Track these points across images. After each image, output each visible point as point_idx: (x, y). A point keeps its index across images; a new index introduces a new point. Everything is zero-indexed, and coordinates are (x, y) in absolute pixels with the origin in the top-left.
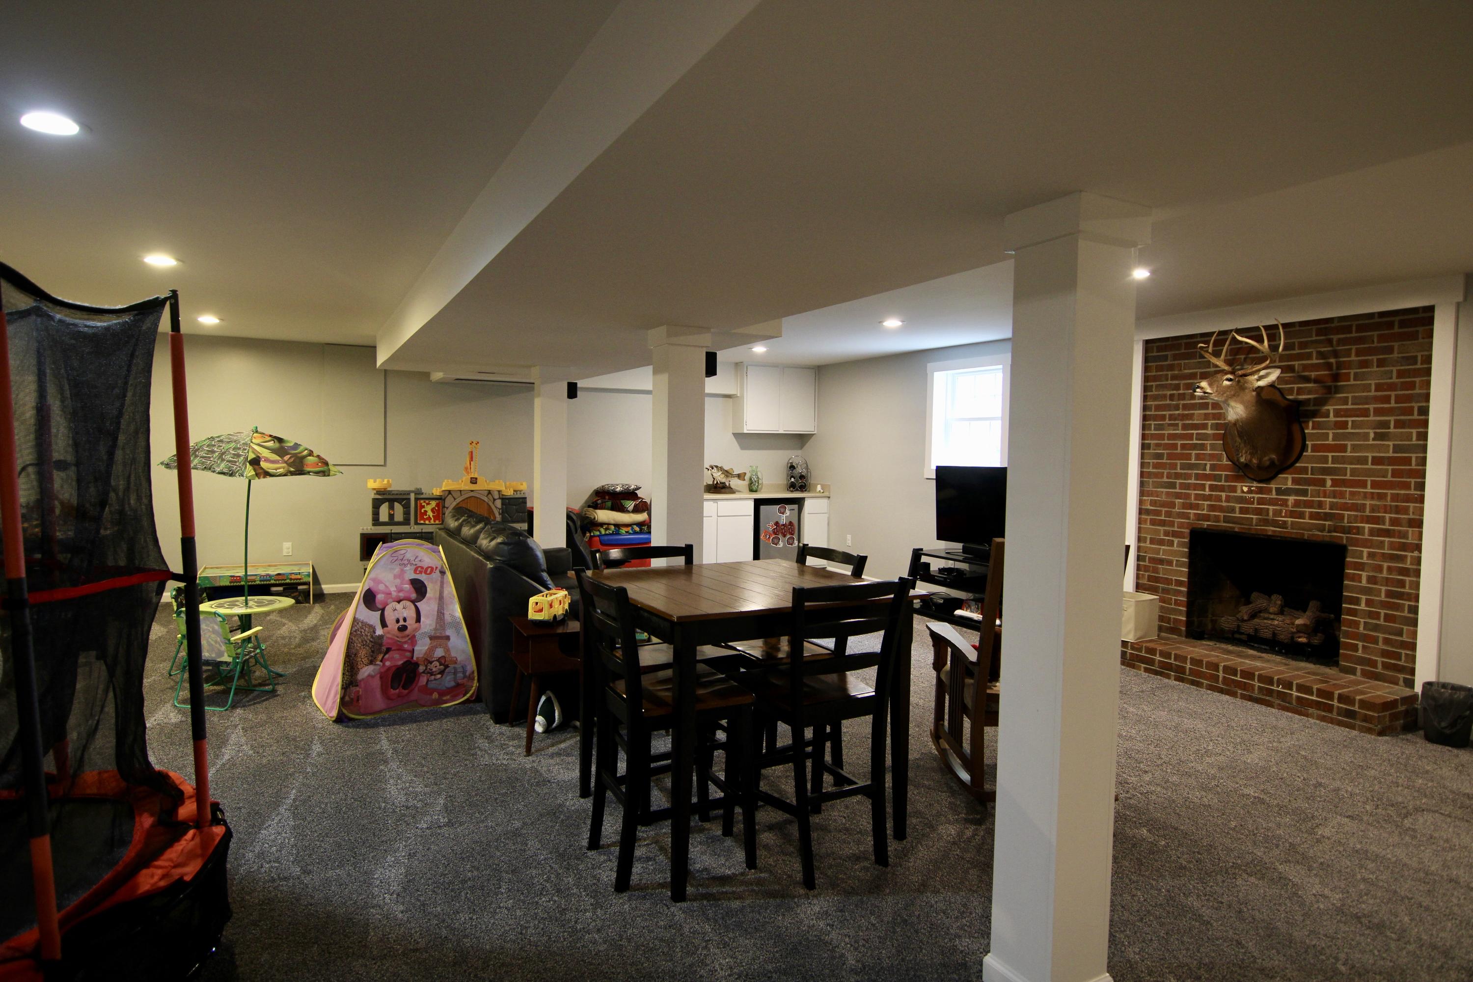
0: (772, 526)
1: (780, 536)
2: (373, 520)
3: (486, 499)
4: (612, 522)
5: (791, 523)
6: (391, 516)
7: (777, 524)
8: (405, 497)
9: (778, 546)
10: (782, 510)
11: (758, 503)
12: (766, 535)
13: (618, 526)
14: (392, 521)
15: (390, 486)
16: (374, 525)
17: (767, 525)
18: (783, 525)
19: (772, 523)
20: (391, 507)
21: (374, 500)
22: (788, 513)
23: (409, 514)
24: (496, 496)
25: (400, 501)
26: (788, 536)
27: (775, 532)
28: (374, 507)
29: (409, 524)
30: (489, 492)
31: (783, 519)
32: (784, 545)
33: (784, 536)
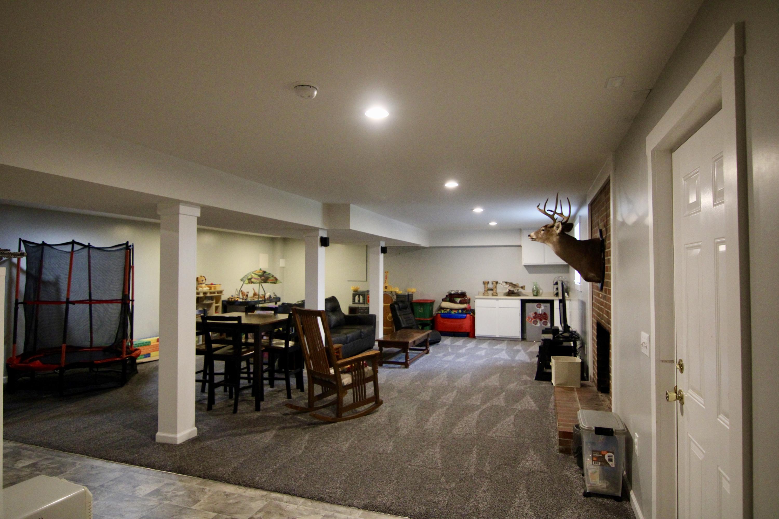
0: (533, 314)
1: (538, 320)
2: (353, 301)
3: (390, 295)
4: (449, 308)
5: (545, 314)
6: (359, 301)
7: (536, 313)
8: (363, 293)
9: (537, 325)
10: (539, 306)
11: (524, 302)
12: (529, 319)
13: (451, 310)
14: (359, 302)
15: (359, 289)
16: (353, 303)
17: (530, 313)
18: (540, 314)
19: (532, 313)
20: (359, 297)
21: (353, 294)
22: (543, 308)
23: (365, 300)
24: (394, 294)
25: (362, 295)
26: (543, 321)
27: (535, 318)
28: (353, 297)
29: (365, 304)
30: (392, 292)
31: (540, 311)
32: (541, 325)
33: (541, 320)
